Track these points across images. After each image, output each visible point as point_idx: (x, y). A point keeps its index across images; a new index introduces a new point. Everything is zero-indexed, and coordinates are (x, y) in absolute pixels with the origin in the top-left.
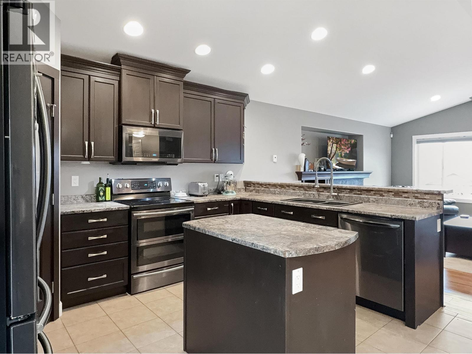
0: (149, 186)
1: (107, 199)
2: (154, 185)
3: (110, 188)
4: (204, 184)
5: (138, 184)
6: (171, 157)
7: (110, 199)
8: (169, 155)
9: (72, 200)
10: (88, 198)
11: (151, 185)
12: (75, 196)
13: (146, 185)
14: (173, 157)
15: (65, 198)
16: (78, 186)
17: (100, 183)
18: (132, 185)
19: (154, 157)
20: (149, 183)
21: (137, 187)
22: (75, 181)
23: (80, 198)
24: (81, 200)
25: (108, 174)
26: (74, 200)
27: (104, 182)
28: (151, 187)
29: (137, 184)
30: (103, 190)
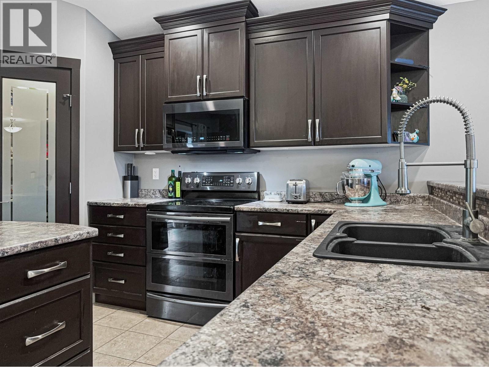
0: (224, 183)
1: (177, 196)
2: (232, 182)
3: (179, 182)
4: (298, 182)
5: (211, 179)
6: (224, 139)
7: (179, 196)
8: (221, 137)
9: (151, 194)
10: (165, 193)
11: (228, 181)
12: (154, 190)
13: (221, 181)
14: (228, 139)
15: (145, 192)
16: (158, 179)
17: (173, 176)
18: (203, 180)
19: (201, 141)
20: (224, 179)
21: (209, 182)
22: (156, 173)
23: (157, 192)
24: (158, 195)
25: (180, 166)
26: (153, 194)
27: (177, 175)
28: (227, 184)
29: (209, 179)
30: (172, 185)
